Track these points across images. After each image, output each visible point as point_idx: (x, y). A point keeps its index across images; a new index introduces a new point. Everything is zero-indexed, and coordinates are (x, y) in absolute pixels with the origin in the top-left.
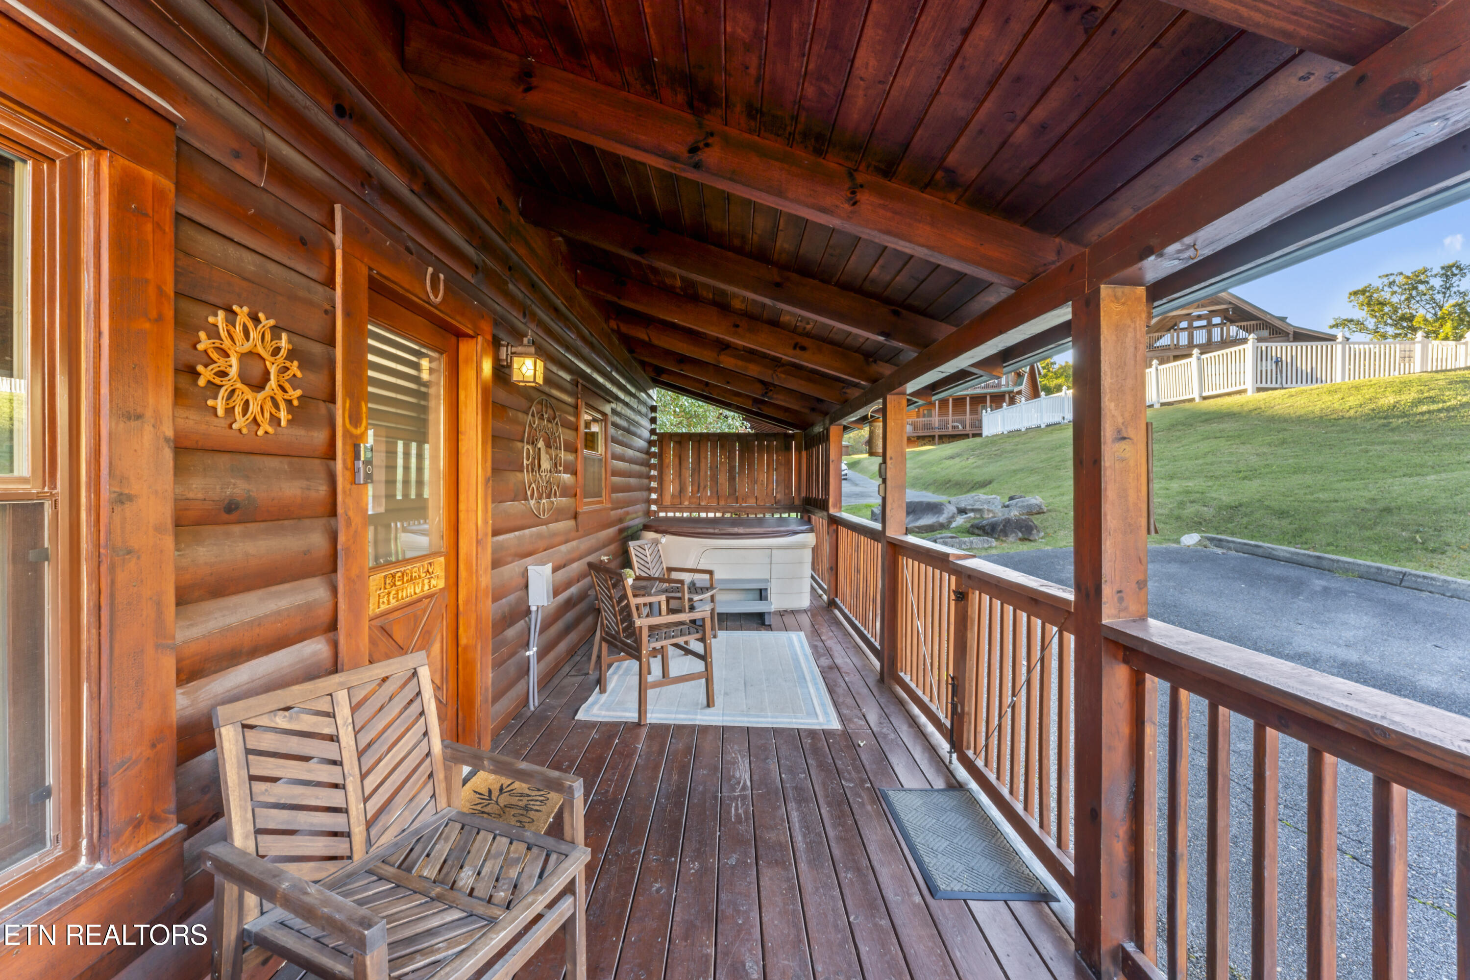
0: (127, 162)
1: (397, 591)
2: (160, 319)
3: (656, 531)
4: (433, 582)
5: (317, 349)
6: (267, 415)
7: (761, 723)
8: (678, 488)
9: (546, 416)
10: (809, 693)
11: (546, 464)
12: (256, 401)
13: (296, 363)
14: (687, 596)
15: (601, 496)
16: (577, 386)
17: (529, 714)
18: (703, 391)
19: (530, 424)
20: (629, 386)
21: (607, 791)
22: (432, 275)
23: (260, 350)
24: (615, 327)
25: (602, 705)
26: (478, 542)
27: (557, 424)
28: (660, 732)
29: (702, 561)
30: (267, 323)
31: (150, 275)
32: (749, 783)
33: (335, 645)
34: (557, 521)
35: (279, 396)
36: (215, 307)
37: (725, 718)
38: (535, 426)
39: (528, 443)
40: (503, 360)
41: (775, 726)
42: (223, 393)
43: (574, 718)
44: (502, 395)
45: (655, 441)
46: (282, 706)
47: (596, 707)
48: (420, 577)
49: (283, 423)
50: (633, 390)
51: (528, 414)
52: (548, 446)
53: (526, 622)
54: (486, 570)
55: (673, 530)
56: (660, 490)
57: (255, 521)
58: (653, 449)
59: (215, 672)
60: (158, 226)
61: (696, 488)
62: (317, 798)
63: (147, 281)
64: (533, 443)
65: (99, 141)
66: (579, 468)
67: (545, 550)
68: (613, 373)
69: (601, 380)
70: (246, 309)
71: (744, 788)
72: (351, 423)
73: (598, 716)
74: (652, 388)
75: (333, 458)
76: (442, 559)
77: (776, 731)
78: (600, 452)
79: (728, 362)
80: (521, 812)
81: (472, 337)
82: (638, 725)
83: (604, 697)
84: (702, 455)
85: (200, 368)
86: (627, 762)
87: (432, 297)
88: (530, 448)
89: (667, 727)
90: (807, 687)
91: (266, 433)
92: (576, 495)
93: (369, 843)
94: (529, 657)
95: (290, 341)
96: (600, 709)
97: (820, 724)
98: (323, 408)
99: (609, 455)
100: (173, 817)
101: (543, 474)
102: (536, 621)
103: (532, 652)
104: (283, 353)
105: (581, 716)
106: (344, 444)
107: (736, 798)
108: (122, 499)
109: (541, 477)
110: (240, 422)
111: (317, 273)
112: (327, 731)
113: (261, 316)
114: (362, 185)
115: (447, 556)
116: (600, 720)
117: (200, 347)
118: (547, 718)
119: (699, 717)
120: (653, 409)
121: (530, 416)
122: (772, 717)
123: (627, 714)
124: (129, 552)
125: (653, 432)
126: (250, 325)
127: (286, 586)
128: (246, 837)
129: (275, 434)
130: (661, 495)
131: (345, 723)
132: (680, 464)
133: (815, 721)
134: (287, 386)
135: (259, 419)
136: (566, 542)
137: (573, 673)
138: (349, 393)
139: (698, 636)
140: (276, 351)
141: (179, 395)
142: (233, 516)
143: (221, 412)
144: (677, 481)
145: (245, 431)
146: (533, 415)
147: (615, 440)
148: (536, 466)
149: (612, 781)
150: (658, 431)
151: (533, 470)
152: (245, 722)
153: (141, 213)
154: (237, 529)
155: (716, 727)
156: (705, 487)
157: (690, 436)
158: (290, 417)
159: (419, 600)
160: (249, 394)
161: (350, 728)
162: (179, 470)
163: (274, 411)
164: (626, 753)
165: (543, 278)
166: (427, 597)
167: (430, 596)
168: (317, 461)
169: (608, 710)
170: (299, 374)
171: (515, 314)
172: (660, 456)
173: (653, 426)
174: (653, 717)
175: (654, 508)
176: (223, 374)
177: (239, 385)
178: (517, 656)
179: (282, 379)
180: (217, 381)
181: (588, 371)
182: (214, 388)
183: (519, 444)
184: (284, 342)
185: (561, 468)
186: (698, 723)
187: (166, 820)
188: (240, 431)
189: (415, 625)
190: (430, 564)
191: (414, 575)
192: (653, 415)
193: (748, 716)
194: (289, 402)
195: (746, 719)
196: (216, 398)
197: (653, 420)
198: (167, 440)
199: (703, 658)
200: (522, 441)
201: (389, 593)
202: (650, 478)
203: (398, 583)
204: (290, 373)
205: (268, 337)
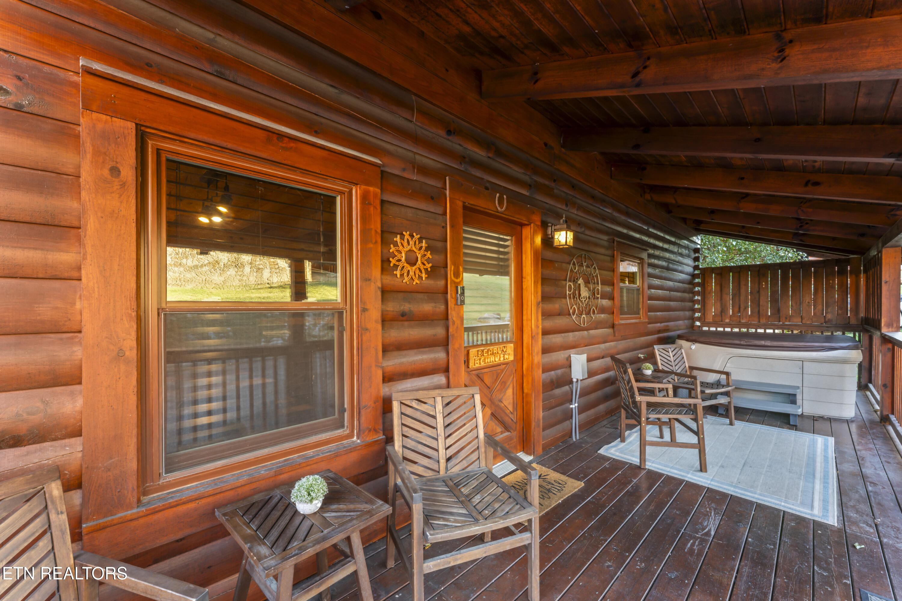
0: (365, 187)
1: (485, 358)
2: (376, 242)
3: (688, 340)
4: (506, 356)
5: (439, 244)
6: (417, 276)
7: (747, 496)
8: (719, 309)
9: (585, 264)
10: (813, 488)
11: (585, 293)
12: (412, 269)
13: (429, 252)
14: (699, 389)
15: (639, 314)
16: (614, 243)
17: (571, 442)
18: (740, 232)
19: (572, 271)
20: (667, 237)
21: (601, 499)
22: (499, 197)
23: (414, 249)
24: (649, 198)
25: (618, 449)
26: (532, 337)
27: (595, 268)
28: (653, 476)
29: (728, 365)
30: (417, 237)
31: (372, 227)
32: (713, 533)
33: (448, 378)
34: (596, 328)
35: (422, 267)
36: (396, 234)
37: (713, 483)
38: (575, 271)
39: (570, 281)
40: (549, 235)
41: (759, 502)
42: (399, 268)
43: (597, 452)
44: (549, 254)
45: (698, 274)
46: (415, 398)
47: (614, 449)
48: (498, 353)
49: (424, 279)
50: (673, 239)
51: (570, 264)
52: (587, 282)
53: (570, 387)
54: (538, 353)
55: (701, 340)
56: (703, 310)
57: (414, 321)
58: (697, 280)
59: (398, 380)
60: (375, 207)
61: (737, 309)
62: (426, 441)
63: (371, 229)
64: (574, 281)
65: (356, 182)
66: (616, 295)
67: (586, 346)
68: (650, 230)
69: (637, 236)
70: (408, 233)
71: (708, 534)
72: (454, 276)
73: (613, 455)
74: (696, 235)
75: (447, 293)
76: (512, 345)
77: (760, 507)
78: (638, 284)
79: (747, 207)
80: (545, 491)
81: (528, 225)
82: (639, 468)
83: (623, 445)
84: (743, 283)
85: (391, 259)
86: (621, 487)
87: (499, 209)
88: (572, 284)
89: (660, 475)
90: (813, 483)
91: (417, 283)
92: (613, 313)
93: (447, 468)
94: (572, 408)
95: (426, 243)
96: (616, 451)
97: (814, 515)
98: (442, 271)
99: (646, 286)
100: (381, 432)
101: (583, 300)
102: (577, 388)
103: (574, 406)
104: (424, 248)
105: (602, 451)
106: (451, 287)
107: (696, 538)
108: (365, 310)
109: (582, 301)
110: (406, 279)
111: (439, 210)
112: (431, 413)
113: (414, 234)
114: (461, 163)
115: (515, 344)
116: (614, 457)
117: (391, 251)
118: (582, 447)
119: (689, 476)
120: (696, 251)
121: (571, 265)
122: (760, 495)
123: (634, 459)
124: (367, 330)
125: (696, 268)
126: (410, 239)
127: (427, 349)
128: (399, 447)
129: (421, 283)
130: (704, 314)
131: (439, 412)
132: (721, 290)
133: (809, 511)
134: (425, 262)
135: (414, 277)
136: (605, 342)
137: (608, 426)
138: (454, 263)
139: (692, 417)
140: (421, 248)
141: (383, 270)
142: (404, 318)
143: (398, 276)
144: (719, 304)
145: (408, 283)
146: (574, 264)
147: (650, 275)
148: (577, 295)
149: (606, 494)
150: (700, 267)
151: (574, 297)
152: (402, 401)
153: (370, 204)
154: (406, 323)
155: (702, 486)
156: (746, 308)
157: (731, 269)
158: (427, 276)
159: (499, 365)
160: (409, 268)
161: (441, 414)
162: (383, 299)
163: (420, 274)
164: (624, 481)
165: (582, 181)
166: (504, 364)
167: (506, 364)
168: (440, 295)
169: (621, 452)
170: (430, 257)
171: (559, 206)
172: (702, 285)
173: (697, 263)
174: (650, 465)
175: (698, 323)
176: (399, 260)
177: (405, 264)
178: (564, 406)
179: (423, 260)
180: (397, 263)
181: (625, 231)
182: (396, 266)
183: (564, 282)
184: (424, 244)
185: (599, 296)
186: (686, 479)
187: (378, 432)
188: (406, 282)
189: (497, 377)
190: (504, 347)
191: (494, 351)
192: (697, 255)
193: (735, 487)
194: (426, 270)
195: (732, 489)
196: (397, 270)
197: (696, 259)
198: (379, 288)
199: (696, 433)
200: (566, 280)
201: (480, 359)
202: (694, 302)
203: (485, 355)
204: (427, 257)
205: (417, 243)
